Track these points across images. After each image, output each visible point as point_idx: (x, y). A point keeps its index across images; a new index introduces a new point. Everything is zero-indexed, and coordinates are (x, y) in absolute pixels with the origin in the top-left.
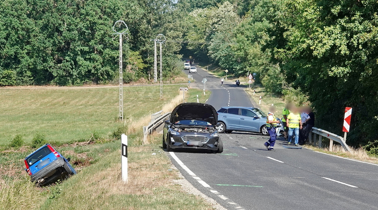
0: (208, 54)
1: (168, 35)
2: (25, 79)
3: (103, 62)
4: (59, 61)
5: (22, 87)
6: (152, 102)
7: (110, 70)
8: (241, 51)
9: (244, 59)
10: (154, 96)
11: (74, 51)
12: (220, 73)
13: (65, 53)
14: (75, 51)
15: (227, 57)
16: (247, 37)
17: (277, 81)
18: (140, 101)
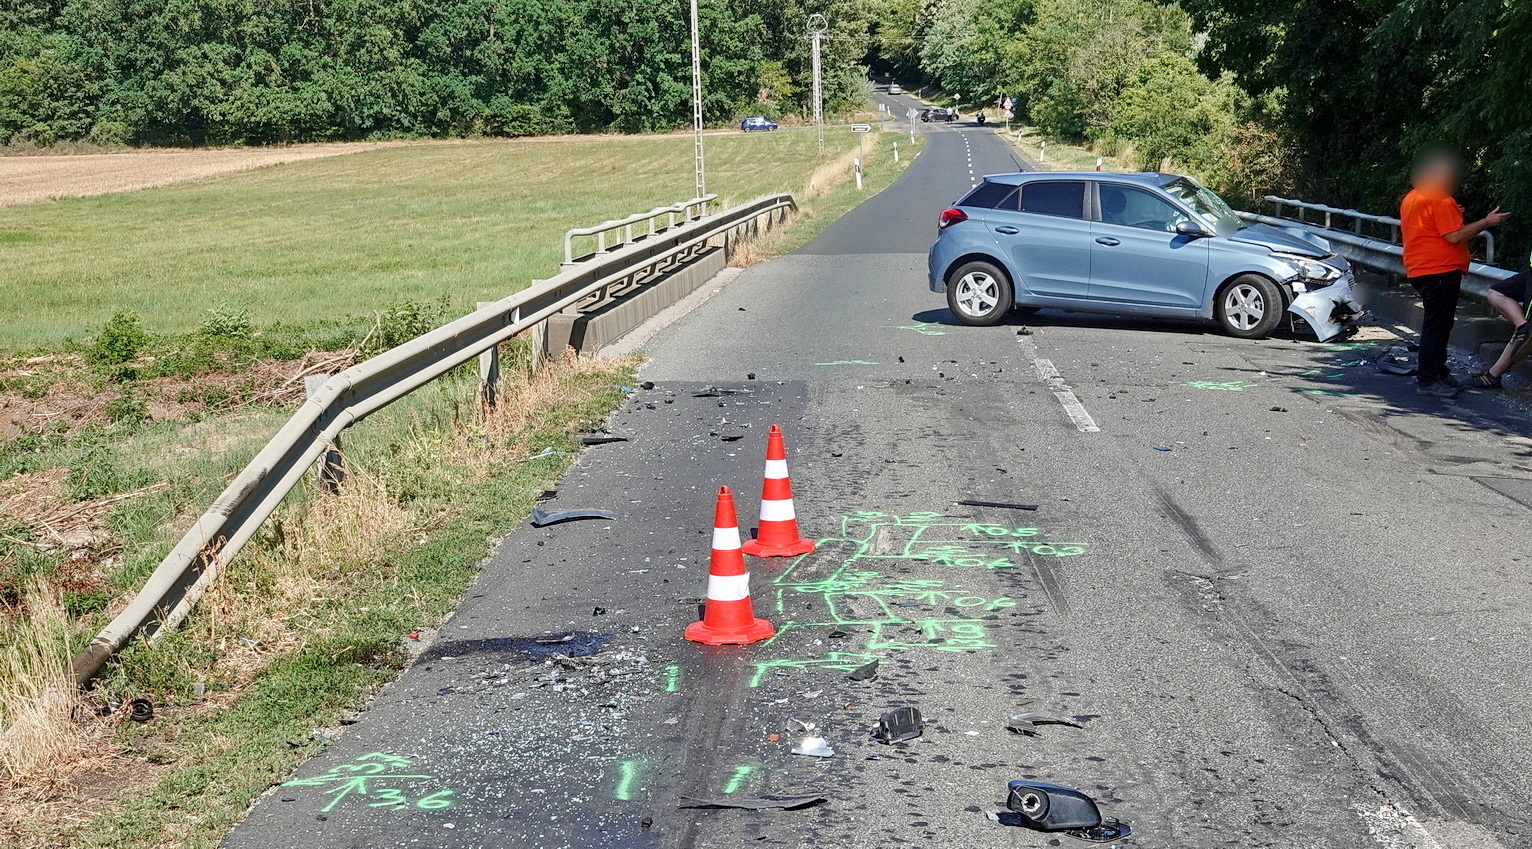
0: (921, 67)
1: (840, 27)
2: (557, 122)
3: (712, 84)
4: (623, 84)
5: (552, 139)
6: (802, 161)
7: (724, 99)
8: (988, 52)
9: (991, 71)
10: (808, 149)
11: (651, 62)
12: (943, 102)
13: (636, 66)
14: (654, 62)
15: (959, 67)
16: (1000, 21)
17: (1073, 109)
18: (775, 161)
